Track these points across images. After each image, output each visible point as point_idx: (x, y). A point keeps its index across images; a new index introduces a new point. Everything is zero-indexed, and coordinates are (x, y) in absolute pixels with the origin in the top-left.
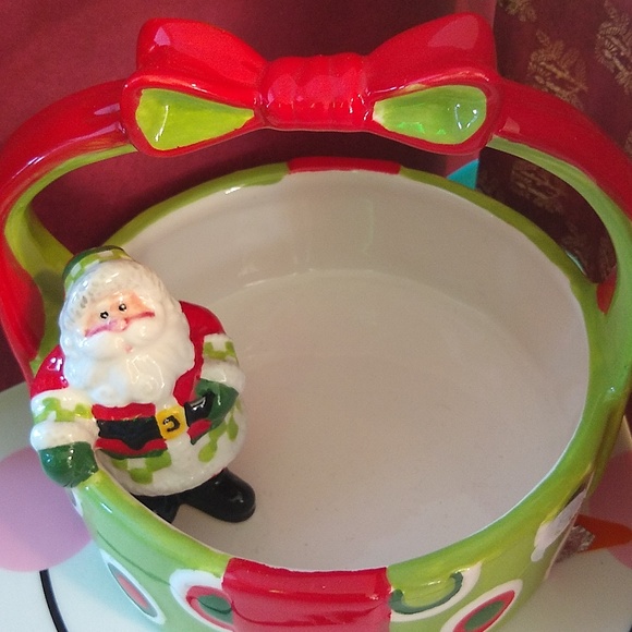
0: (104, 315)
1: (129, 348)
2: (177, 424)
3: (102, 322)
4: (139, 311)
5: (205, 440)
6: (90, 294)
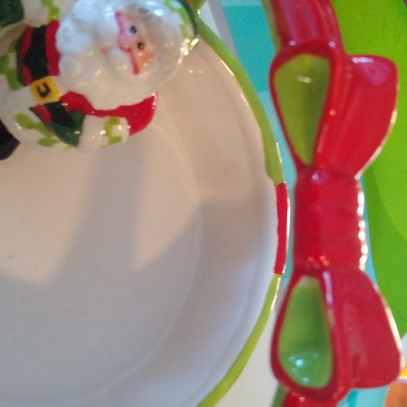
2: (44, 95)
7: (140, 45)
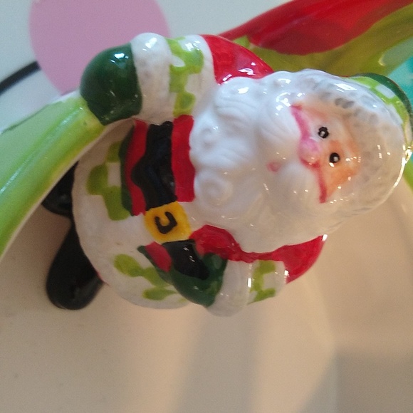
0: (324, 132)
1: (274, 168)
2: (164, 230)
4: (328, 181)
7: (334, 157)
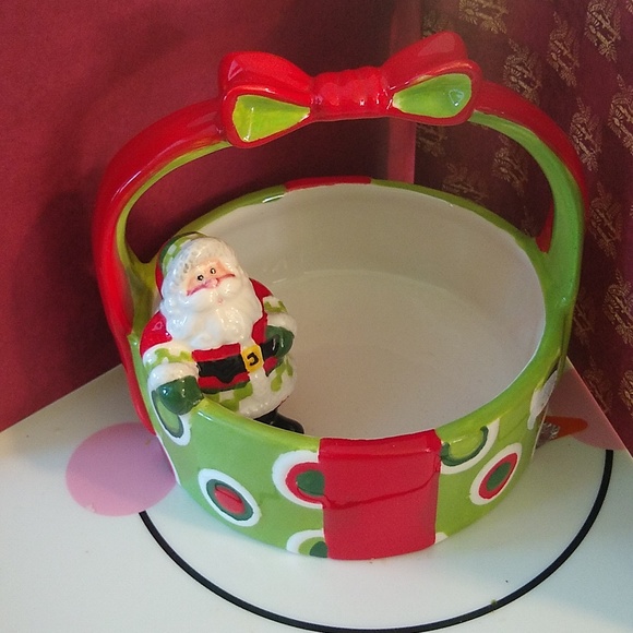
0: (200, 278)
1: (221, 300)
3: (200, 283)
4: (224, 273)
5: (274, 374)
6: (191, 261)
